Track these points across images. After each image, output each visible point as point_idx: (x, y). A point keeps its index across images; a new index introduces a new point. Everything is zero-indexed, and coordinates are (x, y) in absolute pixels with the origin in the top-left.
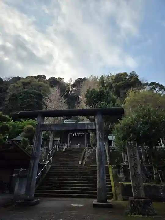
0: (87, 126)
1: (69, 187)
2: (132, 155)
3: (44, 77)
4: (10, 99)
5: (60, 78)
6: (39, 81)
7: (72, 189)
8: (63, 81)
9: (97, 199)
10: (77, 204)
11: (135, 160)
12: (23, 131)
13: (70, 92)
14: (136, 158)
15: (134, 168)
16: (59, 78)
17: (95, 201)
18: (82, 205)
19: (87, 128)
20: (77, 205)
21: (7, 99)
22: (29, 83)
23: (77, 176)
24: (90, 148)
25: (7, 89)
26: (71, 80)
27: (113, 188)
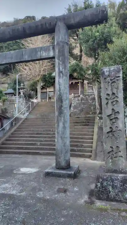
0: (39, 53)
1: (39, 143)
2: (108, 95)
11: (114, 103)
14: (118, 100)
15: (111, 120)
19: (41, 56)
24: (76, 97)
27: (94, 145)
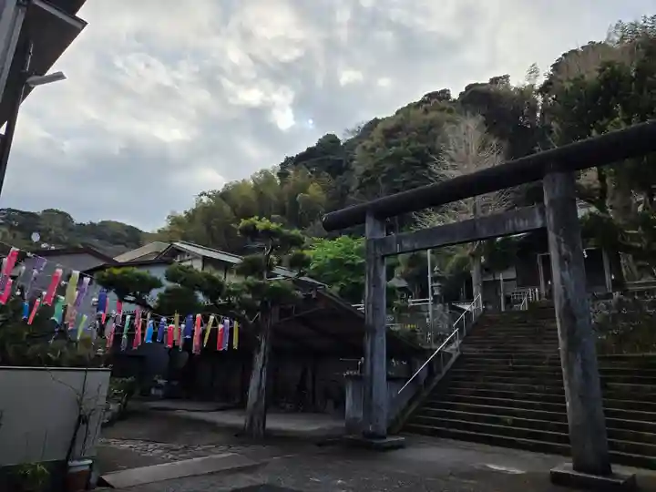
1: (509, 419)
3: (444, 95)
4: (361, 186)
5: (495, 81)
6: (426, 111)
7: (515, 423)
8: (507, 86)
9: (571, 459)
10: (507, 466)
12: (398, 264)
13: (538, 115)
16: (492, 80)
17: (565, 466)
18: (518, 472)
20: (503, 469)
21: (353, 188)
22: (398, 128)
23: (536, 387)
24: (600, 298)
25: (352, 160)
26: (534, 71)
